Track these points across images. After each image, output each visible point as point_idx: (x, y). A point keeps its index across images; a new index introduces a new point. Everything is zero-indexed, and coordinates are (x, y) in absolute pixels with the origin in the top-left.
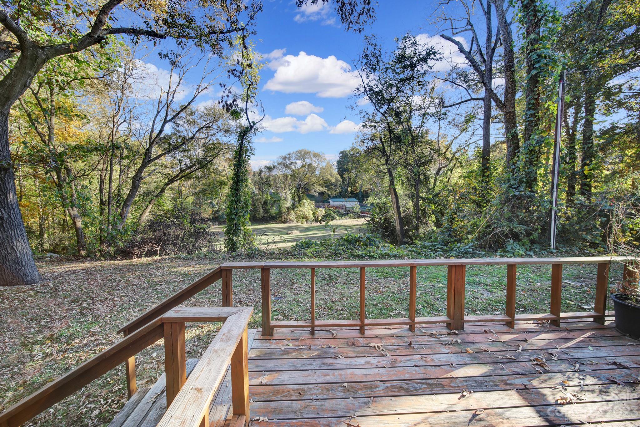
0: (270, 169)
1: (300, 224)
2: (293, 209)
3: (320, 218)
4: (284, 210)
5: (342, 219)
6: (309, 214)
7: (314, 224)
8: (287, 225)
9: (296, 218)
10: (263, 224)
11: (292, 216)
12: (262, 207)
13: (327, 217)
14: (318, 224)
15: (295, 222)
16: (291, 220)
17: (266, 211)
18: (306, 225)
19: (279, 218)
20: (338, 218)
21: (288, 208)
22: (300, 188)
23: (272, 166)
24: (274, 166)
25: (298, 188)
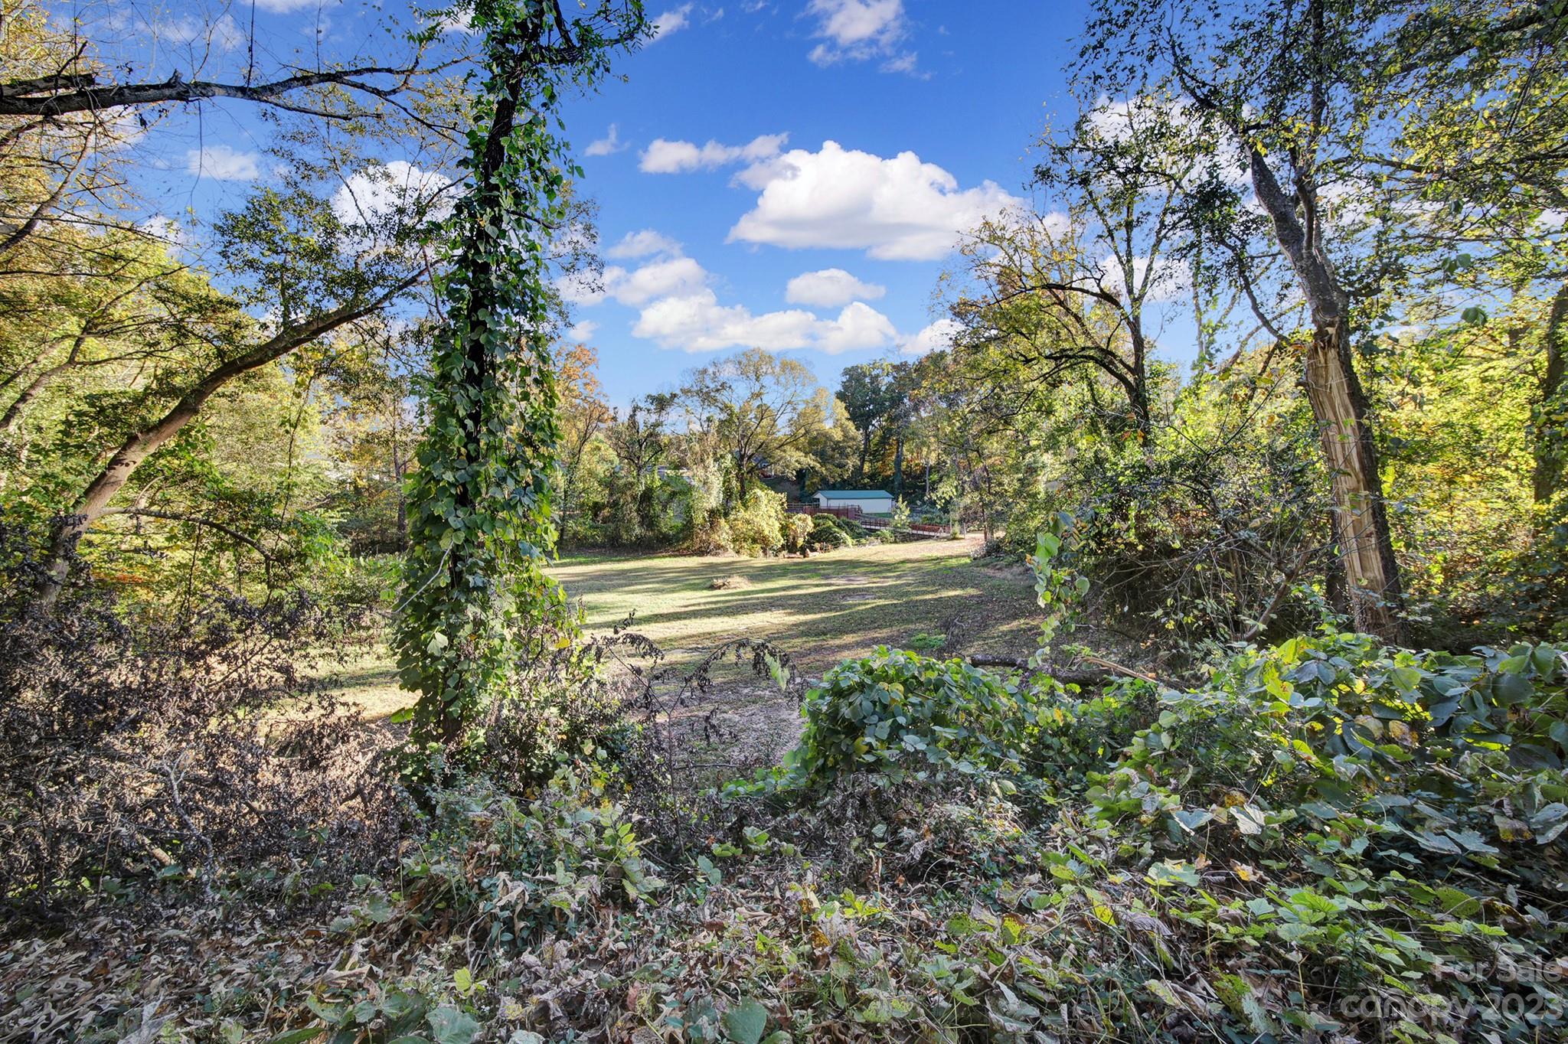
0: (661, 403)
1: (744, 557)
2: (726, 515)
3: (800, 542)
4: (699, 518)
5: (859, 544)
6: (771, 529)
7: (783, 558)
8: (708, 559)
9: (734, 541)
10: (637, 558)
11: (723, 534)
12: (638, 511)
13: (822, 537)
14: (798, 558)
15: (731, 552)
16: (719, 547)
17: (649, 521)
18: (761, 561)
19: (685, 539)
20: (849, 540)
21: (713, 513)
22: (742, 457)
23: (668, 396)
24: (674, 396)
25: (740, 459)
